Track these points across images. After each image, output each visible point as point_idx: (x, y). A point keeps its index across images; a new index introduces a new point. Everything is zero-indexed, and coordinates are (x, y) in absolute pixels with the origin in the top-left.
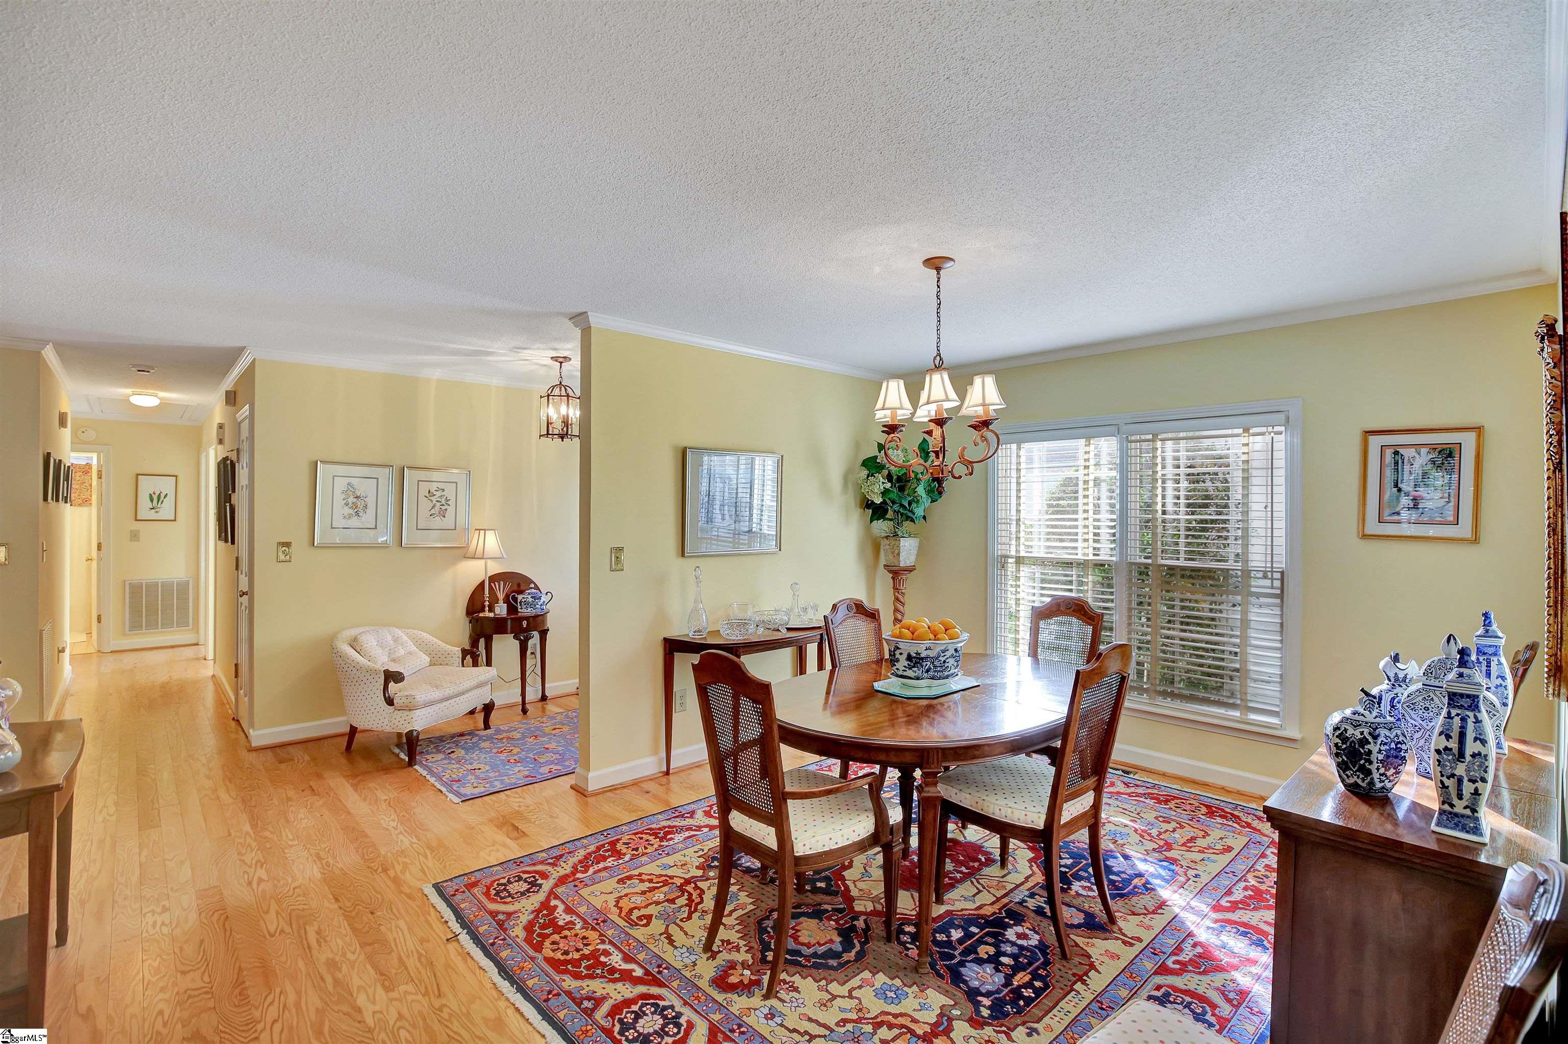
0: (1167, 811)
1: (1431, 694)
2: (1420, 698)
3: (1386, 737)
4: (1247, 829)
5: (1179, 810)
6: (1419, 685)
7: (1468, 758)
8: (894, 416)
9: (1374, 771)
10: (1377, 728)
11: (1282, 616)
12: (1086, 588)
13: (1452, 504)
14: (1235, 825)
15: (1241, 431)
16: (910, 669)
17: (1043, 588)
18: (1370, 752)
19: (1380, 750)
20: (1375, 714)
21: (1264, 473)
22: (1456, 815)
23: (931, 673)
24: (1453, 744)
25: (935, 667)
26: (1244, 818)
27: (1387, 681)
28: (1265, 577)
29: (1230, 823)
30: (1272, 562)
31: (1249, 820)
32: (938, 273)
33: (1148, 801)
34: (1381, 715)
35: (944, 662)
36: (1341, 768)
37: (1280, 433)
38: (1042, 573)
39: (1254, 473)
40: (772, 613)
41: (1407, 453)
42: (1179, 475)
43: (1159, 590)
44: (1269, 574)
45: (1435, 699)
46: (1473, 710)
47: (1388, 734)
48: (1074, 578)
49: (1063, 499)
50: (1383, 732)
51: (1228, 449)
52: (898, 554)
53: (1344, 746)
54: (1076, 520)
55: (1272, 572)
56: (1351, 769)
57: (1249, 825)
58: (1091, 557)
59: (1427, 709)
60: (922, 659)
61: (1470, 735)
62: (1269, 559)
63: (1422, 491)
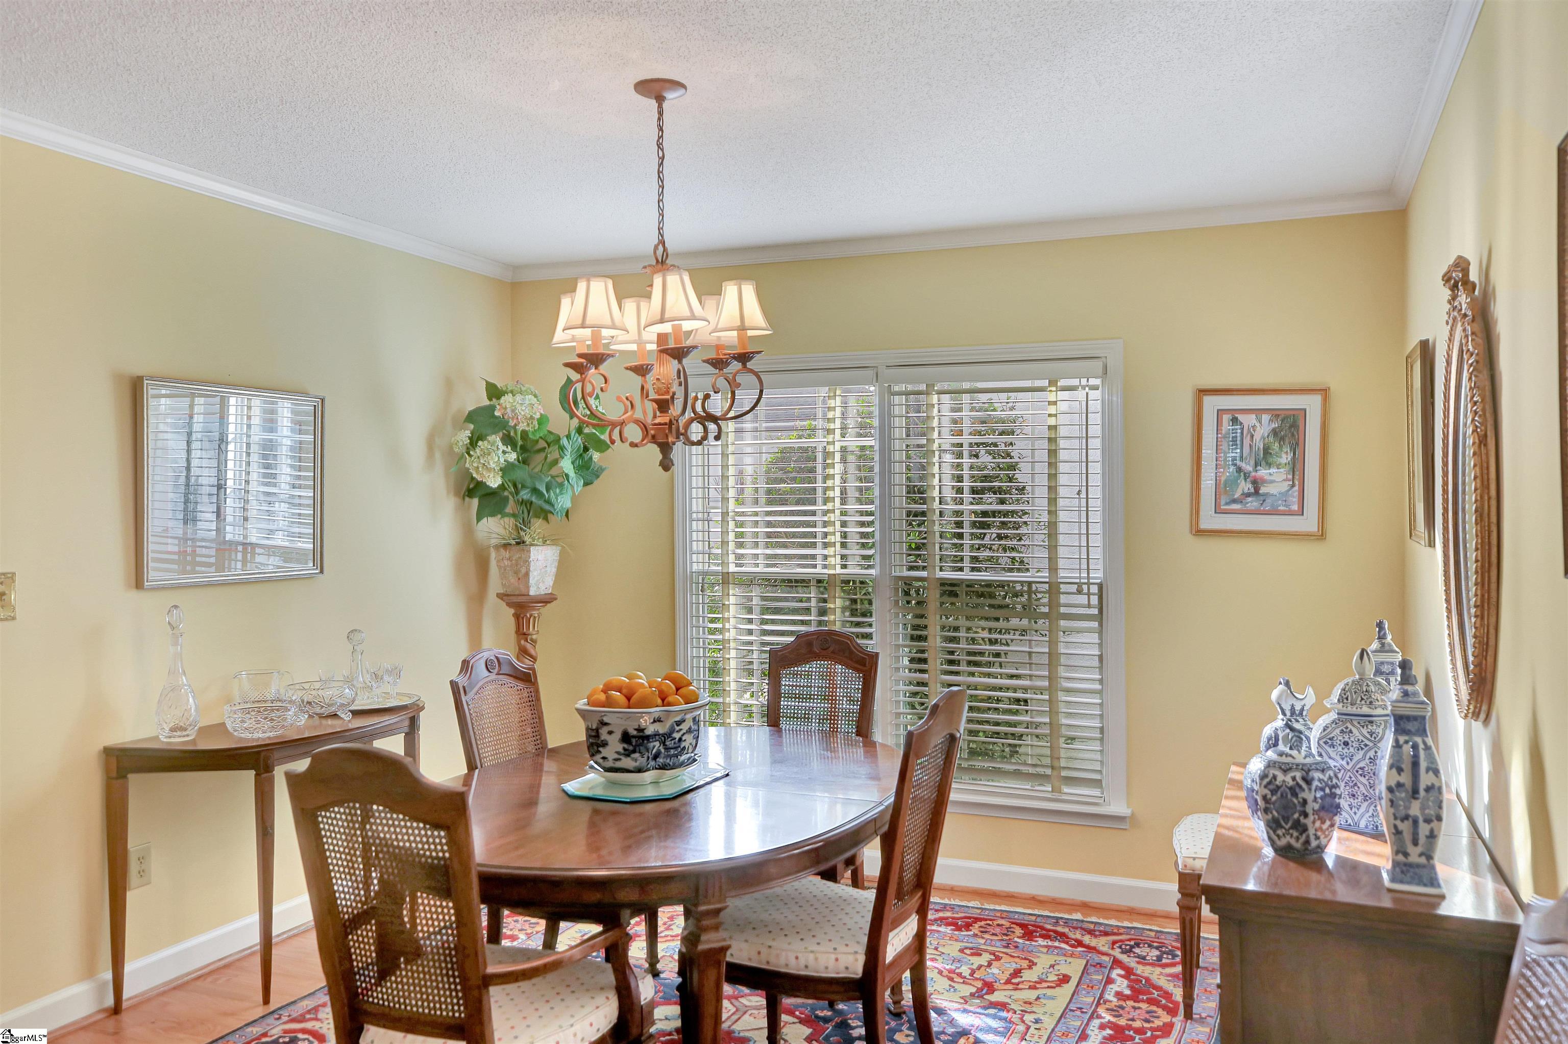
0: (971, 940)
1: (1350, 726)
2: (1338, 731)
3: (1320, 780)
4: (1080, 949)
5: (986, 936)
6: (1333, 716)
7: (1422, 793)
8: (596, 337)
9: (1310, 826)
10: (1309, 770)
11: (1100, 645)
12: (832, 617)
13: (1296, 488)
14: (1063, 946)
15: (1045, 383)
16: (628, 755)
17: (764, 622)
18: (1305, 802)
19: (1315, 798)
20: (1303, 753)
21: (1076, 443)
22: (1411, 865)
23: (661, 760)
24: (1406, 778)
25: (667, 749)
26: (1071, 935)
27: (1281, 716)
28: (1079, 592)
29: (1057, 944)
30: (1088, 569)
31: (1078, 936)
32: (660, 106)
33: (942, 929)
34: (1309, 754)
35: (680, 740)
36: (1271, 828)
37: (1095, 388)
38: (764, 599)
39: (1062, 443)
40: (317, 685)
41: (1248, 420)
42: (961, 445)
43: (938, 617)
44: (1085, 587)
45: (1354, 730)
46: (1420, 736)
47: (1321, 776)
48: (813, 603)
49: (782, 481)
50: (1317, 775)
51: (1012, 409)
52: (527, 574)
53: (1274, 798)
54: (813, 513)
55: (1088, 584)
56: (1282, 827)
57: (1080, 943)
58: (839, 570)
59: (1346, 744)
60: (648, 738)
61: (1423, 765)
62: (1084, 566)
63: (1263, 472)
